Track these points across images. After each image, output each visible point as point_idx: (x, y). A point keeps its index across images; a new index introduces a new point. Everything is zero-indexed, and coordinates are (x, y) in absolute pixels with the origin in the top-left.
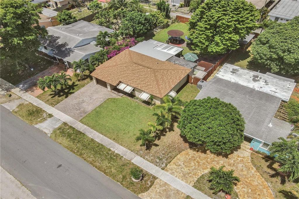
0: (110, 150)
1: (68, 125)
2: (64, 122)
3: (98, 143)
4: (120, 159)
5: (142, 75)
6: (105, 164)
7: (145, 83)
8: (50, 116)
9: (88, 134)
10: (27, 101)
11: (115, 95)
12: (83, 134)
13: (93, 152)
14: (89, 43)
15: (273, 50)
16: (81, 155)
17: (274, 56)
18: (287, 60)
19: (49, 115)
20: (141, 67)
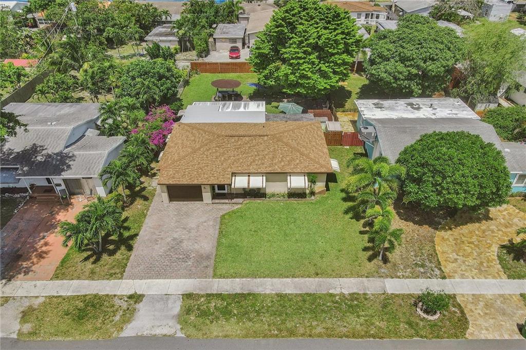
0: (332, 295)
1: (199, 296)
2: (183, 295)
3: (297, 295)
4: (366, 299)
5: (263, 151)
6: (355, 322)
7: (282, 160)
8: (136, 298)
9: (259, 290)
10: (37, 297)
11: (226, 207)
12: (249, 294)
13: (308, 316)
14: (83, 136)
15: (408, 63)
16: (292, 333)
17: (414, 71)
18: (433, 71)
19: (131, 297)
20: (247, 139)
